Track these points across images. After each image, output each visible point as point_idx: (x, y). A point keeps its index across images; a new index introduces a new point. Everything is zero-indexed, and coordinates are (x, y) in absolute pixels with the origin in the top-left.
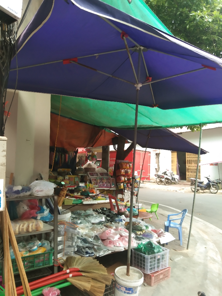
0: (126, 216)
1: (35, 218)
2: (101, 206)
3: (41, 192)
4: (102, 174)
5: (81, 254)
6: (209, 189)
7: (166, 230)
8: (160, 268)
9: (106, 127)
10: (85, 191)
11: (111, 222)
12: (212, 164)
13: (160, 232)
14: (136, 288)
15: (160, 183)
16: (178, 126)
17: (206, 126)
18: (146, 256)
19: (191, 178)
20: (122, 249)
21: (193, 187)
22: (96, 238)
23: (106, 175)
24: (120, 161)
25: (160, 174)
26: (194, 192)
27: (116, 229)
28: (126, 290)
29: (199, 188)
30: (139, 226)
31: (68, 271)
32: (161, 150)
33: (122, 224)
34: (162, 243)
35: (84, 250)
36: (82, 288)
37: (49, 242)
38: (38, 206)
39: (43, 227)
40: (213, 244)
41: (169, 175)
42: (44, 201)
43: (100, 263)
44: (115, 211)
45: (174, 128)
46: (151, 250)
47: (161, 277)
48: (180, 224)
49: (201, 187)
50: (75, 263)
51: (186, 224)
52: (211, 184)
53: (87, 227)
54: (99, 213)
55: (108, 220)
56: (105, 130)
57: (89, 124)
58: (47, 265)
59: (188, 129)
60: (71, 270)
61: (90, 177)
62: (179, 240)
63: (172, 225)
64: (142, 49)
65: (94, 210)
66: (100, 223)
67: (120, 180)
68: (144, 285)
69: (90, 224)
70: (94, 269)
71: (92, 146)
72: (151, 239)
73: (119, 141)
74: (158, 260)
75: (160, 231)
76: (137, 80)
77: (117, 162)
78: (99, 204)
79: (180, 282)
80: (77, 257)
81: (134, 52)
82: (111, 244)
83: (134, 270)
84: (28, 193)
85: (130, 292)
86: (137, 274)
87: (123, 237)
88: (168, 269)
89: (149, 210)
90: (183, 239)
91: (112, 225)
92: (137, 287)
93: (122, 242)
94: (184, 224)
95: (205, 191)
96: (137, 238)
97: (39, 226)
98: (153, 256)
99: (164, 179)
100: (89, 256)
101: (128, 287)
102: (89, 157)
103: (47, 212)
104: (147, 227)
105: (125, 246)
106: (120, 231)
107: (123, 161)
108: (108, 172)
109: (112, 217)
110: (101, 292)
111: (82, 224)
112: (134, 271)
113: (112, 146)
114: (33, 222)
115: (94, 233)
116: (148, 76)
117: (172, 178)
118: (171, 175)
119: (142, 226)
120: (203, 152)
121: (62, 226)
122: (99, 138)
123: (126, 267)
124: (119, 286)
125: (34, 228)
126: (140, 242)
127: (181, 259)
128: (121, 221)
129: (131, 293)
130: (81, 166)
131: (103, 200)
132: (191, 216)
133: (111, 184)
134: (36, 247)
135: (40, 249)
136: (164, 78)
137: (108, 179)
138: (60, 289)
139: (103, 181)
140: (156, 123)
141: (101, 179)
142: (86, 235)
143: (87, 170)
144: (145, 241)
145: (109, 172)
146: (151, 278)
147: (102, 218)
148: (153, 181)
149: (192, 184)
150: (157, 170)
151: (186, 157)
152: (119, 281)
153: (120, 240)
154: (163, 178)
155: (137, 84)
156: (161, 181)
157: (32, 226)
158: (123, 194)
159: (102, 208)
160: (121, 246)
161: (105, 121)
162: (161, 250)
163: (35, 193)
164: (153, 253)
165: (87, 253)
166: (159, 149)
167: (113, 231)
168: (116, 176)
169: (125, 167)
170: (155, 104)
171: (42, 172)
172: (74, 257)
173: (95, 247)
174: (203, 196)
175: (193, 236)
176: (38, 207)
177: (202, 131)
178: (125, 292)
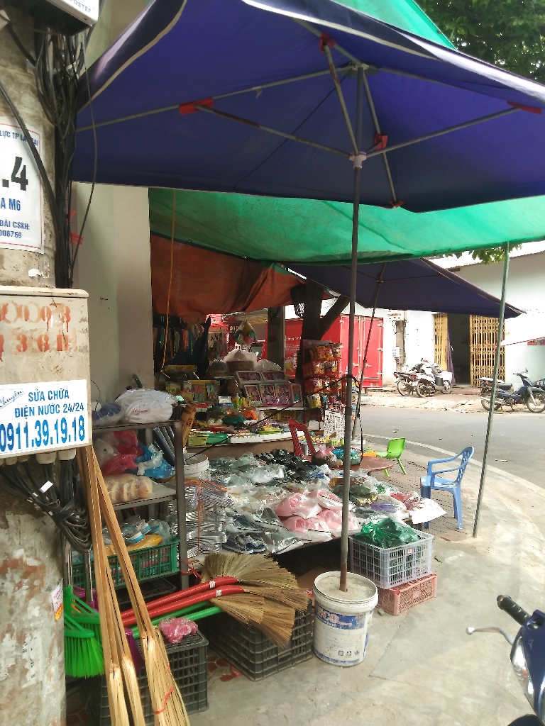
0: (332, 467)
1: (134, 472)
2: (273, 447)
3: (146, 413)
4: (270, 375)
5: (238, 548)
6: (526, 402)
7: (424, 494)
8: (414, 577)
9: (275, 262)
10: (233, 415)
11: (299, 479)
12: (531, 343)
13: (412, 498)
14: (362, 615)
15: (406, 393)
16: (449, 252)
17: (519, 248)
18: (382, 550)
19: (483, 378)
20: (327, 538)
21: (487, 398)
22: (268, 513)
23: (278, 377)
24: (310, 342)
25: (407, 372)
26: (489, 410)
27: (312, 494)
28: (340, 620)
29: (501, 401)
30: (362, 487)
31: (212, 584)
32: (408, 312)
33: (323, 484)
34: (415, 522)
35: (242, 541)
36: (245, 619)
37: (166, 523)
38: (138, 446)
39: (152, 491)
40: (535, 525)
41: (429, 371)
42: (149, 434)
43: (281, 565)
44: (306, 457)
45: (442, 257)
46: (392, 537)
47: (416, 594)
48: (457, 481)
49: (506, 398)
50: (225, 568)
51: (470, 484)
52: (530, 389)
53: (246, 492)
54: (269, 462)
55: (292, 477)
56: (273, 268)
57: (234, 255)
58: (166, 571)
59: (474, 257)
60: (219, 581)
61: (242, 382)
62: (456, 517)
63: (437, 484)
64: (364, 69)
65: (257, 456)
66: (274, 482)
67: (313, 386)
68: (379, 614)
69: (252, 486)
70: (267, 578)
71: (244, 310)
72: (391, 515)
73: (306, 294)
74: (409, 558)
75: (411, 495)
76: (355, 146)
77: (304, 345)
78: (266, 442)
79: (458, 604)
80: (230, 555)
81: (345, 77)
82: (302, 527)
83: (357, 579)
84: (116, 418)
85: (350, 625)
86: (364, 588)
87: (328, 511)
88: (432, 577)
89: (385, 454)
90: (463, 516)
91: (301, 487)
92: (365, 613)
93: (326, 521)
94: (465, 484)
95: (514, 407)
96: (360, 513)
97: (145, 488)
98: (397, 550)
99: (417, 382)
100: (255, 553)
101: (344, 615)
102: (237, 336)
103: (157, 459)
104: (381, 488)
105: (332, 531)
106: (321, 498)
107: (318, 343)
108: (282, 369)
109: (300, 469)
110: (287, 625)
111: (235, 486)
112: (357, 582)
113: (292, 307)
114: (132, 481)
115: (263, 504)
116: (379, 132)
117: (437, 379)
118: (433, 372)
119: (369, 486)
120: (512, 313)
121: (193, 489)
122: (259, 289)
123: (338, 573)
124: (325, 613)
125: (133, 494)
126: (367, 521)
127: (459, 557)
128: (321, 476)
129: (352, 628)
130: (218, 357)
131: (276, 435)
132: (481, 464)
133: (291, 397)
134: (139, 535)
135: (148, 539)
136: (417, 138)
137: (284, 386)
138: (197, 622)
139: (272, 391)
140: (399, 246)
141: (269, 388)
142: (244, 508)
143: (233, 366)
144: (377, 519)
145: (285, 371)
146: (392, 598)
147: (277, 473)
148: (390, 389)
149: (484, 392)
150: (400, 362)
151: (471, 326)
152: (324, 601)
153: (322, 517)
154: (415, 381)
155: (356, 155)
156: (410, 389)
157: (129, 488)
158: (319, 419)
159: (275, 451)
160: (326, 530)
161: (274, 247)
162: (415, 537)
163: (132, 416)
164: (398, 542)
165: (250, 546)
166: (405, 309)
167: (304, 498)
168: (304, 378)
169: (325, 357)
170: (395, 199)
171: (139, 372)
172: (223, 555)
173: (267, 533)
174: (512, 420)
175: (487, 508)
176: (138, 448)
177: (509, 260)
178: (338, 626)
